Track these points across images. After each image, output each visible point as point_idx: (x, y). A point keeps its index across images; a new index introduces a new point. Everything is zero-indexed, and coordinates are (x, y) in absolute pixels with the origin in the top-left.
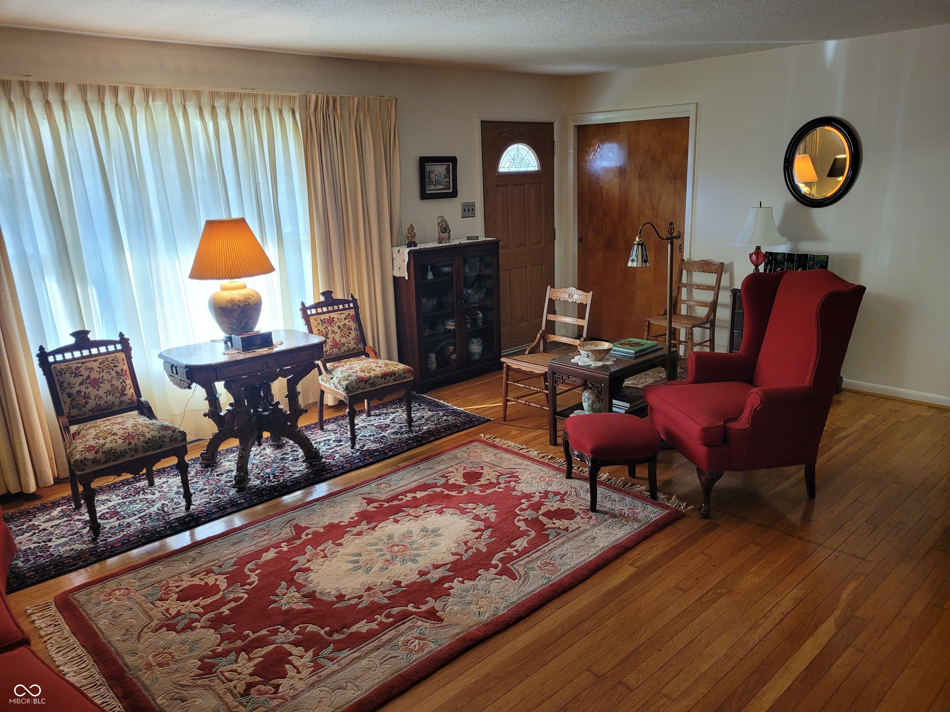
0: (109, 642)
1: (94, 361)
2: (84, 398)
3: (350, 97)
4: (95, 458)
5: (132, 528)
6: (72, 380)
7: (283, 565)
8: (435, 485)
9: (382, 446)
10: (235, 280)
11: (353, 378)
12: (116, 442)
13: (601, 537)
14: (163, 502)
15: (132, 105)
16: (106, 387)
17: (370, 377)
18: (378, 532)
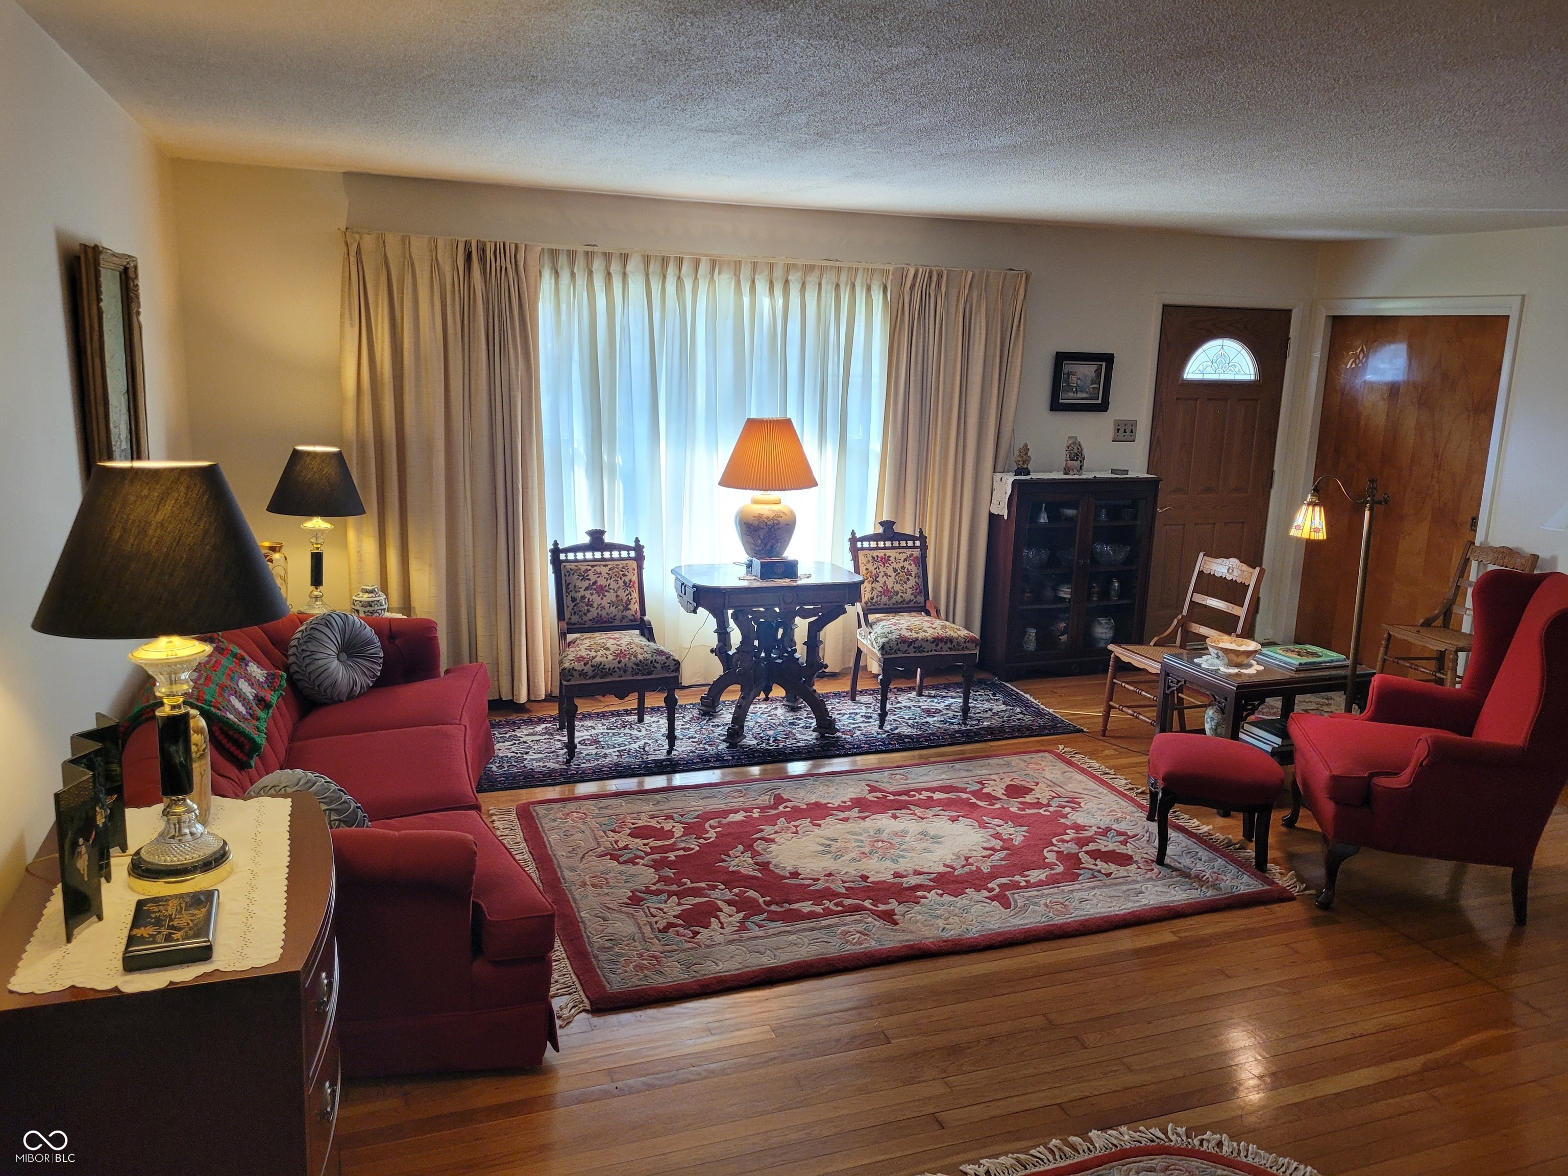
0: (555, 855)
1: (604, 566)
2: (587, 605)
3: (962, 271)
4: (583, 670)
5: (608, 759)
6: (579, 583)
7: (747, 830)
8: (964, 790)
9: (919, 733)
10: (769, 492)
11: (894, 636)
12: (607, 658)
13: (1151, 894)
14: (647, 741)
15: (696, 278)
16: (610, 596)
17: (917, 639)
18: (868, 823)
